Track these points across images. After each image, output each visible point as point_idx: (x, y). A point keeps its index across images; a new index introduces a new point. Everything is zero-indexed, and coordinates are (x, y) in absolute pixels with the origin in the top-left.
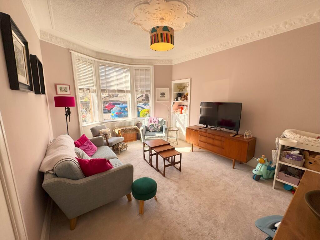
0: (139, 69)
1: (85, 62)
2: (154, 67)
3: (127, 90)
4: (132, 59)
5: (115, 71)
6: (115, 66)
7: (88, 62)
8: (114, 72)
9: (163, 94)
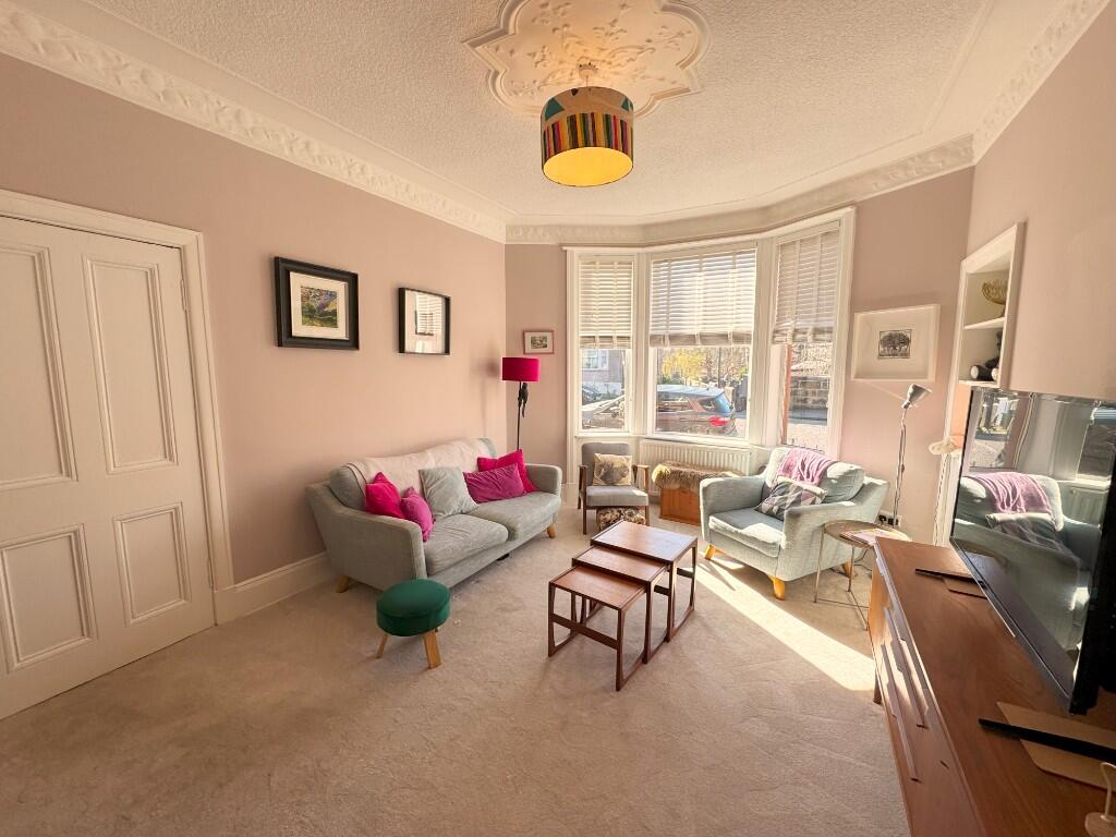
0: (794, 242)
1: (608, 263)
2: (858, 212)
3: (738, 330)
4: (766, 209)
5: (700, 271)
6: (700, 254)
7: (620, 263)
8: (699, 274)
9: (896, 343)
